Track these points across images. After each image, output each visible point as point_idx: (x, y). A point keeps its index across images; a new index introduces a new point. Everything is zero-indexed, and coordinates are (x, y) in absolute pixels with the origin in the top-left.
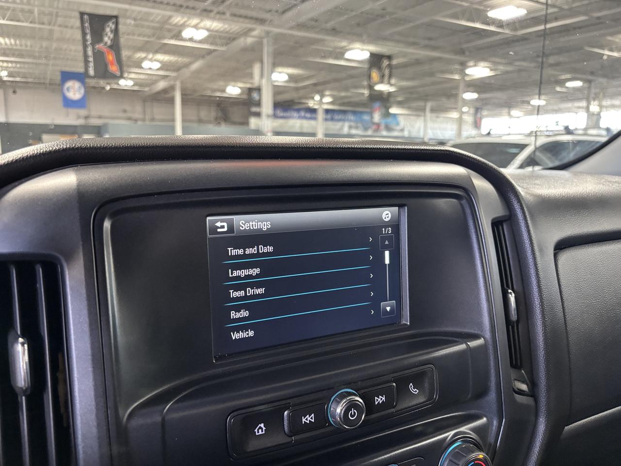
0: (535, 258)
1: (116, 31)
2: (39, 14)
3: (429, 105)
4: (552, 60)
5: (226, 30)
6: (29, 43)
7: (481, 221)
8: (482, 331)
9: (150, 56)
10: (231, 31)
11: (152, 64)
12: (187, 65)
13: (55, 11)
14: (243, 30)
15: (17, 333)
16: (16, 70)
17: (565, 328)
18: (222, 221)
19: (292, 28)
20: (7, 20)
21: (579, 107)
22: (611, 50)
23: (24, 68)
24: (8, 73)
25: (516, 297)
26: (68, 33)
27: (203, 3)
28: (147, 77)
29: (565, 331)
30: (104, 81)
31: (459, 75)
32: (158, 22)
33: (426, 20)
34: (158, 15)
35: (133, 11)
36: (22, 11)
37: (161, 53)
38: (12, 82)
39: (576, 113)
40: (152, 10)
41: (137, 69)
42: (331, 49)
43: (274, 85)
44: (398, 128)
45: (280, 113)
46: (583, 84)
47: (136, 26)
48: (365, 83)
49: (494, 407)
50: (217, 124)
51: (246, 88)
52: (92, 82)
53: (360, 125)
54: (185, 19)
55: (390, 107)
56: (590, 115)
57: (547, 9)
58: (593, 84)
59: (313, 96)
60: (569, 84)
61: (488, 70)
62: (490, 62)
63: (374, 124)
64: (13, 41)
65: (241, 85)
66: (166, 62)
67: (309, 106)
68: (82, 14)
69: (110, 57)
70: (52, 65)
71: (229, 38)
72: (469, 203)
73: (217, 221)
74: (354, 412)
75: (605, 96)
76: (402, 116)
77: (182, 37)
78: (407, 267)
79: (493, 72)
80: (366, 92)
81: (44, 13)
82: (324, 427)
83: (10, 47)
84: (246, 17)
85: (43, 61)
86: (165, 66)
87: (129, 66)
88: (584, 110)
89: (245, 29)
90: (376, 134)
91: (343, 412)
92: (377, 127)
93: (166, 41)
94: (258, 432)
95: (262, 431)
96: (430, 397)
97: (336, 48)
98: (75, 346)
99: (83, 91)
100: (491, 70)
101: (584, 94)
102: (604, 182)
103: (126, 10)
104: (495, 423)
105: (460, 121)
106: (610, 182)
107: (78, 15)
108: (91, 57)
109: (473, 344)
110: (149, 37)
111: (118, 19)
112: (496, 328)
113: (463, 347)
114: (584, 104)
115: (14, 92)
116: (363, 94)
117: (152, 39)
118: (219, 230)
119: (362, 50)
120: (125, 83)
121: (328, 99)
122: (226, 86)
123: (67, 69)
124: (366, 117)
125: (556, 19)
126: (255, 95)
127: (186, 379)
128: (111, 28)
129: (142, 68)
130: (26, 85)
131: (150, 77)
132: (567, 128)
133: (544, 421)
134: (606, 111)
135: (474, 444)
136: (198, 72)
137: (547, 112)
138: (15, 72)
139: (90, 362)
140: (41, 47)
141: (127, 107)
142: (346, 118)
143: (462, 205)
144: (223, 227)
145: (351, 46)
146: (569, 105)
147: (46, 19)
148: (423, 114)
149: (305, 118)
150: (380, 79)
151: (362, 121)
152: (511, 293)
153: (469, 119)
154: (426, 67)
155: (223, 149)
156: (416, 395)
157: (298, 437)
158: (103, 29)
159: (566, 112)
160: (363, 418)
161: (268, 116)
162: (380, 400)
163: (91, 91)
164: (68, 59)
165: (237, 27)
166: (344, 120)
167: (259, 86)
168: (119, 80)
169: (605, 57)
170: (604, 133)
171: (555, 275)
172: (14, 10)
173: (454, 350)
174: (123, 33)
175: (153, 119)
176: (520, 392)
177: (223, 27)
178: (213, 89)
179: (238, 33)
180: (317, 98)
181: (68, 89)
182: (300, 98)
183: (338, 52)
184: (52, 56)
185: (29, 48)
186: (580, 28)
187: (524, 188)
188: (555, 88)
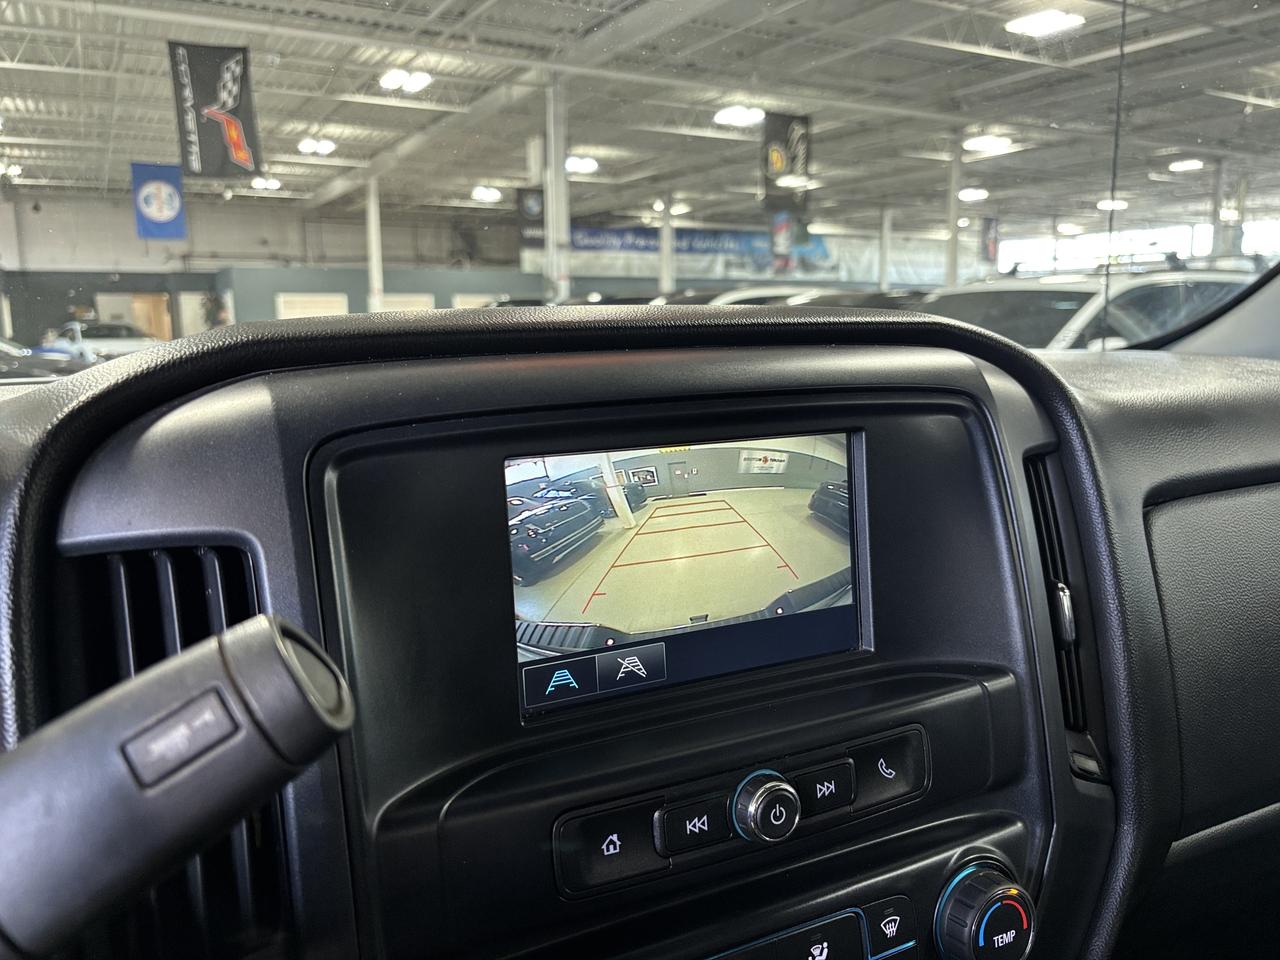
0: (1106, 523)
1: (244, 80)
2: (85, 47)
3: (889, 215)
4: (1139, 117)
5: (469, 72)
6: (64, 108)
7: (1003, 455)
8: (1010, 661)
9: (315, 128)
10: (481, 73)
11: (318, 145)
12: (390, 146)
13: (118, 40)
14: (502, 71)
16: (39, 162)
17: (1167, 653)
19: (605, 65)
20: (19, 61)
21: (1197, 214)
22: (1261, 95)
23: (57, 158)
24: (23, 170)
25: (1072, 599)
26: (145, 85)
27: (423, 18)
28: (307, 171)
29: (1167, 658)
30: (221, 182)
31: (950, 154)
32: (329, 59)
33: (880, 41)
34: (329, 44)
35: (280, 37)
36: (50, 41)
37: (337, 122)
38: (32, 187)
39: (1192, 225)
40: (317, 35)
41: (288, 156)
42: (684, 106)
43: (571, 182)
44: (828, 264)
45: (582, 238)
46: (1204, 164)
47: (285, 67)
48: (758, 173)
49: (1036, 801)
50: (454, 264)
51: (512, 189)
52: (196, 185)
53: (747, 259)
54: (386, 51)
55: (810, 221)
56: (1221, 228)
57: (1124, 14)
58: (1225, 165)
59: (650, 202)
60: (1177, 167)
61: (1008, 141)
62: (1013, 124)
63: (777, 256)
64: (31, 105)
65: (503, 184)
66: (345, 140)
67: (643, 223)
68: (173, 46)
69: (234, 133)
70: (113, 152)
71: (476, 89)
72: (980, 423)
74: (780, 811)
75: (1249, 188)
76: (834, 239)
77: (380, 87)
79: (1019, 145)
80: (760, 192)
81: (94, 46)
82: (726, 839)
83: (26, 116)
84: (510, 44)
85: (95, 144)
86: (344, 149)
87: (272, 150)
88: (1207, 218)
89: (507, 69)
90: (781, 278)
91: (759, 811)
92: (783, 263)
93: (347, 98)
94: (608, 851)
95: (615, 849)
96: (918, 785)
97: (695, 103)
99: (177, 203)
100: (1015, 141)
101: (1208, 185)
102: (1239, 372)
103: (264, 36)
104: (1038, 831)
105: (954, 248)
106: (1252, 372)
107: (164, 47)
108: (194, 133)
109: (995, 685)
110: (311, 89)
111: (248, 55)
112: (1036, 655)
113: (974, 691)
114: (1207, 206)
115: (36, 208)
116: (754, 195)
117: (317, 94)
119: (749, 107)
120: (264, 186)
121: (680, 209)
122: (473, 186)
123: (144, 159)
124: (760, 244)
125: (1145, 34)
126: (532, 204)
128: (233, 73)
129: (297, 152)
130: (58, 194)
131: (315, 171)
132: (1172, 258)
133: (1131, 831)
134: (1254, 220)
135: (1001, 871)
136: (413, 158)
137: (1133, 224)
138: (38, 166)
140: (91, 115)
141: (267, 233)
142: (720, 245)
143: (967, 427)
145: (727, 99)
146: (1178, 208)
147: (98, 57)
148: (877, 234)
149: (634, 247)
150: (787, 166)
151: (752, 251)
152: (1063, 590)
153: (971, 242)
154: (880, 139)
156: (891, 781)
157: (680, 859)
158: (218, 77)
159: (1171, 223)
160: (796, 821)
161: (560, 246)
162: (825, 789)
163: (190, 203)
164: (144, 138)
165: (491, 66)
166: (715, 251)
167: (541, 186)
168: (252, 179)
169: (1248, 110)
170: (1249, 265)
171: (1147, 553)
172: (34, 39)
173: (959, 697)
174: (259, 83)
175: (322, 258)
176: (1086, 775)
177: (462, 64)
178: (444, 192)
179: (495, 76)
180: (659, 206)
181: (147, 200)
182: (625, 207)
183: (700, 111)
184: (114, 132)
185: (64, 117)
186: (1195, 51)
187: (1084, 390)
188: (1147, 174)
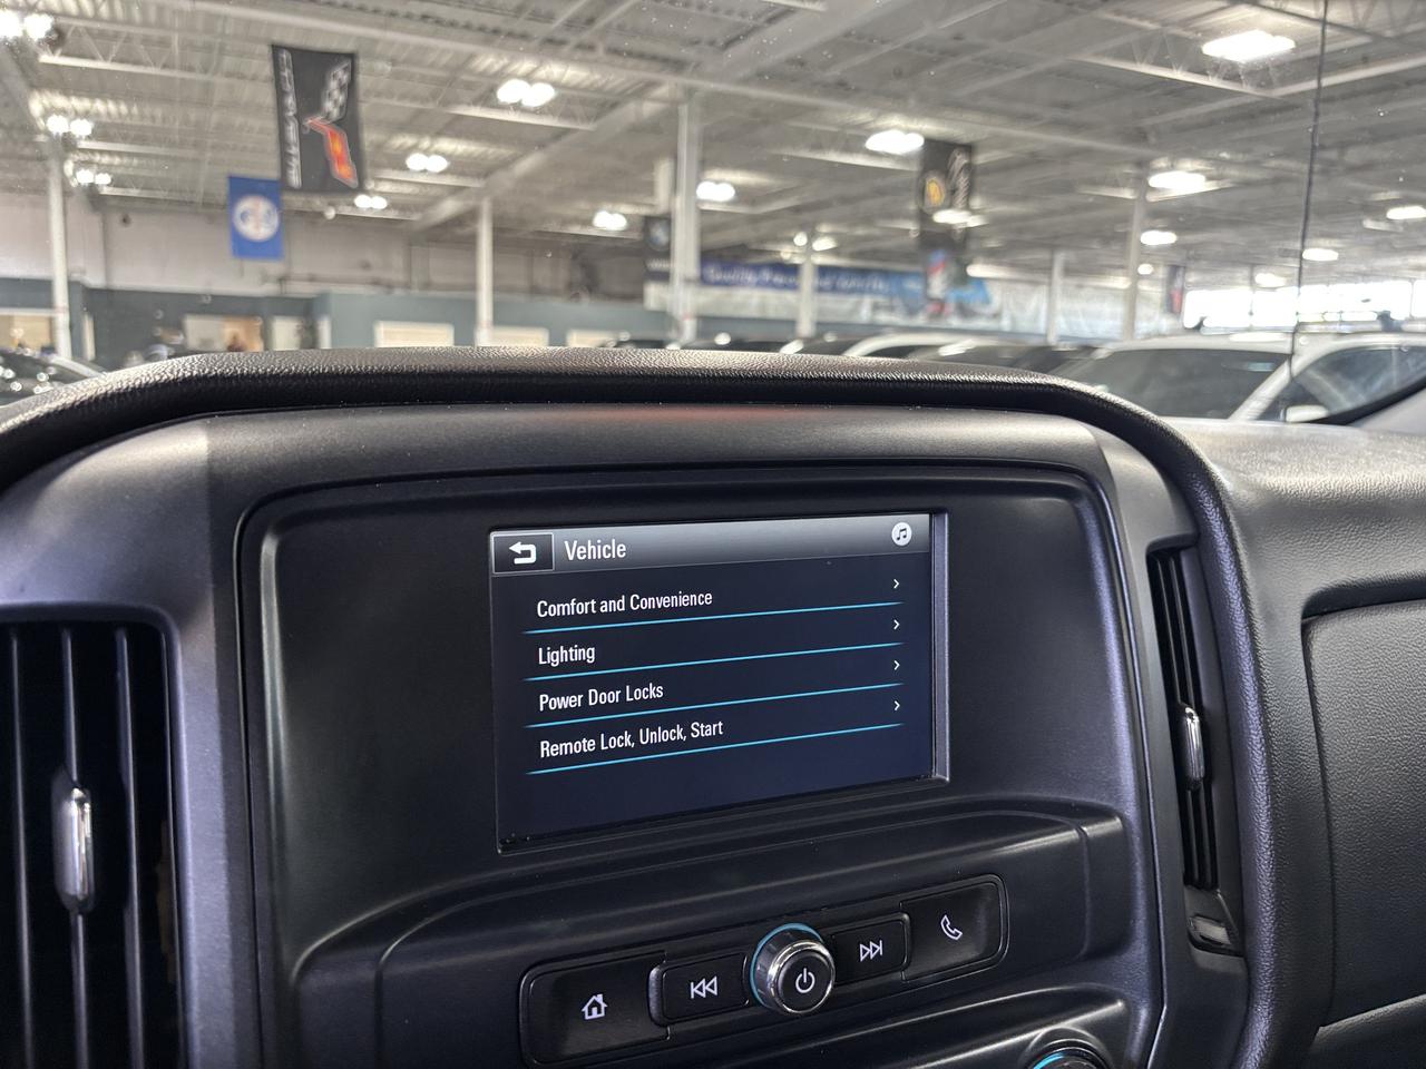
0: (1252, 636)
1: (350, 88)
2: (183, 48)
3: (1061, 258)
4: (1354, 156)
5: (596, 86)
6: (159, 113)
7: (1121, 549)
8: (1118, 801)
9: (426, 143)
10: (609, 86)
11: (428, 162)
12: (505, 164)
13: (217, 41)
14: (633, 85)
15: (70, 776)
16: (131, 172)
17: (1323, 798)
18: (525, 541)
19: (745, 81)
20: (113, 61)
21: (1418, 268)
23: (149, 167)
24: (112, 180)
25: (1203, 725)
26: (246, 91)
27: (546, 25)
28: (416, 190)
29: (1323, 805)
30: (322, 199)
31: (1133, 191)
32: (446, 67)
33: (1058, 61)
34: (444, 51)
35: (390, 43)
36: (146, 40)
37: (450, 136)
38: (122, 197)
39: (1412, 281)
40: (432, 42)
41: (396, 172)
42: (833, 129)
43: (702, 211)
44: (988, 310)
45: (713, 273)
47: (396, 76)
48: (912, 207)
49: (1143, 976)
50: (571, 297)
51: (637, 215)
52: (297, 202)
53: (897, 302)
54: (506, 61)
55: (970, 262)
57: (1344, 38)
59: (792, 234)
60: (1396, 214)
61: (1201, 178)
62: (1209, 159)
63: (931, 300)
64: (124, 108)
65: (629, 209)
66: (459, 157)
67: (781, 259)
68: (276, 49)
69: (337, 146)
70: (210, 163)
71: (601, 104)
73: (514, 541)
74: (808, 977)
76: (998, 284)
77: (497, 100)
78: (947, 651)
79: (1214, 183)
80: (913, 228)
81: (193, 46)
82: (740, 1007)
83: (119, 121)
84: (641, 56)
85: (190, 153)
86: (457, 166)
87: (379, 166)
89: (637, 83)
90: (935, 324)
91: (782, 976)
92: (938, 307)
93: (462, 110)
94: (590, 1014)
95: (599, 1012)
96: (990, 949)
97: (845, 126)
98: (192, 811)
99: (275, 221)
100: (1210, 178)
103: (375, 41)
104: (1144, 1014)
105: (1132, 298)
107: (266, 50)
108: (295, 145)
109: (1093, 830)
110: (424, 100)
111: (356, 62)
112: (1151, 795)
113: (1069, 836)
115: (125, 221)
116: (906, 232)
117: (430, 106)
118: (518, 561)
119: (908, 131)
120: (369, 204)
121: (823, 244)
122: (595, 211)
123: (241, 171)
124: (913, 285)
125: (1366, 61)
126: (659, 234)
127: (437, 888)
128: (340, 80)
129: (404, 168)
130: (149, 206)
131: (425, 191)
132: (1384, 318)
133: (1266, 1014)
135: (1093, 1061)
136: (529, 179)
137: (1344, 277)
138: (130, 176)
139: (222, 845)
140: (186, 121)
141: (371, 256)
142: (868, 286)
143: (1077, 512)
144: (526, 554)
145: (880, 123)
146: (1397, 261)
147: (197, 59)
148: (1046, 280)
149: (772, 285)
150: (945, 199)
151: (903, 293)
152: (1191, 716)
153: (1154, 291)
154: (1054, 172)
155: (534, 380)
156: (956, 943)
157: (680, 1028)
158: (323, 84)
159: (1387, 277)
160: (828, 992)
161: (687, 281)
162: (871, 950)
163: (289, 219)
164: (244, 149)
165: (621, 79)
166: (860, 291)
167: (669, 213)
168: (355, 197)
171: (1304, 676)
172: (129, 38)
173: (1050, 843)
174: (368, 93)
175: (427, 285)
176: (1209, 945)
177: (588, 78)
178: (563, 217)
179: (624, 91)
180: (801, 239)
181: (244, 216)
182: (763, 240)
183: (850, 135)
184: (210, 141)
185: (158, 123)
188: (1361, 221)
